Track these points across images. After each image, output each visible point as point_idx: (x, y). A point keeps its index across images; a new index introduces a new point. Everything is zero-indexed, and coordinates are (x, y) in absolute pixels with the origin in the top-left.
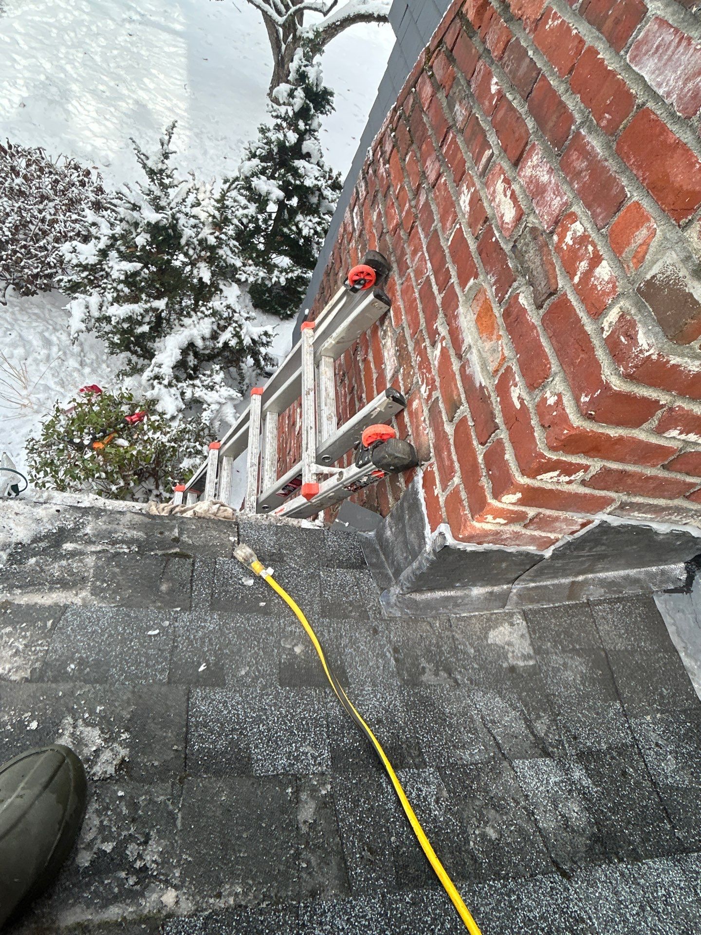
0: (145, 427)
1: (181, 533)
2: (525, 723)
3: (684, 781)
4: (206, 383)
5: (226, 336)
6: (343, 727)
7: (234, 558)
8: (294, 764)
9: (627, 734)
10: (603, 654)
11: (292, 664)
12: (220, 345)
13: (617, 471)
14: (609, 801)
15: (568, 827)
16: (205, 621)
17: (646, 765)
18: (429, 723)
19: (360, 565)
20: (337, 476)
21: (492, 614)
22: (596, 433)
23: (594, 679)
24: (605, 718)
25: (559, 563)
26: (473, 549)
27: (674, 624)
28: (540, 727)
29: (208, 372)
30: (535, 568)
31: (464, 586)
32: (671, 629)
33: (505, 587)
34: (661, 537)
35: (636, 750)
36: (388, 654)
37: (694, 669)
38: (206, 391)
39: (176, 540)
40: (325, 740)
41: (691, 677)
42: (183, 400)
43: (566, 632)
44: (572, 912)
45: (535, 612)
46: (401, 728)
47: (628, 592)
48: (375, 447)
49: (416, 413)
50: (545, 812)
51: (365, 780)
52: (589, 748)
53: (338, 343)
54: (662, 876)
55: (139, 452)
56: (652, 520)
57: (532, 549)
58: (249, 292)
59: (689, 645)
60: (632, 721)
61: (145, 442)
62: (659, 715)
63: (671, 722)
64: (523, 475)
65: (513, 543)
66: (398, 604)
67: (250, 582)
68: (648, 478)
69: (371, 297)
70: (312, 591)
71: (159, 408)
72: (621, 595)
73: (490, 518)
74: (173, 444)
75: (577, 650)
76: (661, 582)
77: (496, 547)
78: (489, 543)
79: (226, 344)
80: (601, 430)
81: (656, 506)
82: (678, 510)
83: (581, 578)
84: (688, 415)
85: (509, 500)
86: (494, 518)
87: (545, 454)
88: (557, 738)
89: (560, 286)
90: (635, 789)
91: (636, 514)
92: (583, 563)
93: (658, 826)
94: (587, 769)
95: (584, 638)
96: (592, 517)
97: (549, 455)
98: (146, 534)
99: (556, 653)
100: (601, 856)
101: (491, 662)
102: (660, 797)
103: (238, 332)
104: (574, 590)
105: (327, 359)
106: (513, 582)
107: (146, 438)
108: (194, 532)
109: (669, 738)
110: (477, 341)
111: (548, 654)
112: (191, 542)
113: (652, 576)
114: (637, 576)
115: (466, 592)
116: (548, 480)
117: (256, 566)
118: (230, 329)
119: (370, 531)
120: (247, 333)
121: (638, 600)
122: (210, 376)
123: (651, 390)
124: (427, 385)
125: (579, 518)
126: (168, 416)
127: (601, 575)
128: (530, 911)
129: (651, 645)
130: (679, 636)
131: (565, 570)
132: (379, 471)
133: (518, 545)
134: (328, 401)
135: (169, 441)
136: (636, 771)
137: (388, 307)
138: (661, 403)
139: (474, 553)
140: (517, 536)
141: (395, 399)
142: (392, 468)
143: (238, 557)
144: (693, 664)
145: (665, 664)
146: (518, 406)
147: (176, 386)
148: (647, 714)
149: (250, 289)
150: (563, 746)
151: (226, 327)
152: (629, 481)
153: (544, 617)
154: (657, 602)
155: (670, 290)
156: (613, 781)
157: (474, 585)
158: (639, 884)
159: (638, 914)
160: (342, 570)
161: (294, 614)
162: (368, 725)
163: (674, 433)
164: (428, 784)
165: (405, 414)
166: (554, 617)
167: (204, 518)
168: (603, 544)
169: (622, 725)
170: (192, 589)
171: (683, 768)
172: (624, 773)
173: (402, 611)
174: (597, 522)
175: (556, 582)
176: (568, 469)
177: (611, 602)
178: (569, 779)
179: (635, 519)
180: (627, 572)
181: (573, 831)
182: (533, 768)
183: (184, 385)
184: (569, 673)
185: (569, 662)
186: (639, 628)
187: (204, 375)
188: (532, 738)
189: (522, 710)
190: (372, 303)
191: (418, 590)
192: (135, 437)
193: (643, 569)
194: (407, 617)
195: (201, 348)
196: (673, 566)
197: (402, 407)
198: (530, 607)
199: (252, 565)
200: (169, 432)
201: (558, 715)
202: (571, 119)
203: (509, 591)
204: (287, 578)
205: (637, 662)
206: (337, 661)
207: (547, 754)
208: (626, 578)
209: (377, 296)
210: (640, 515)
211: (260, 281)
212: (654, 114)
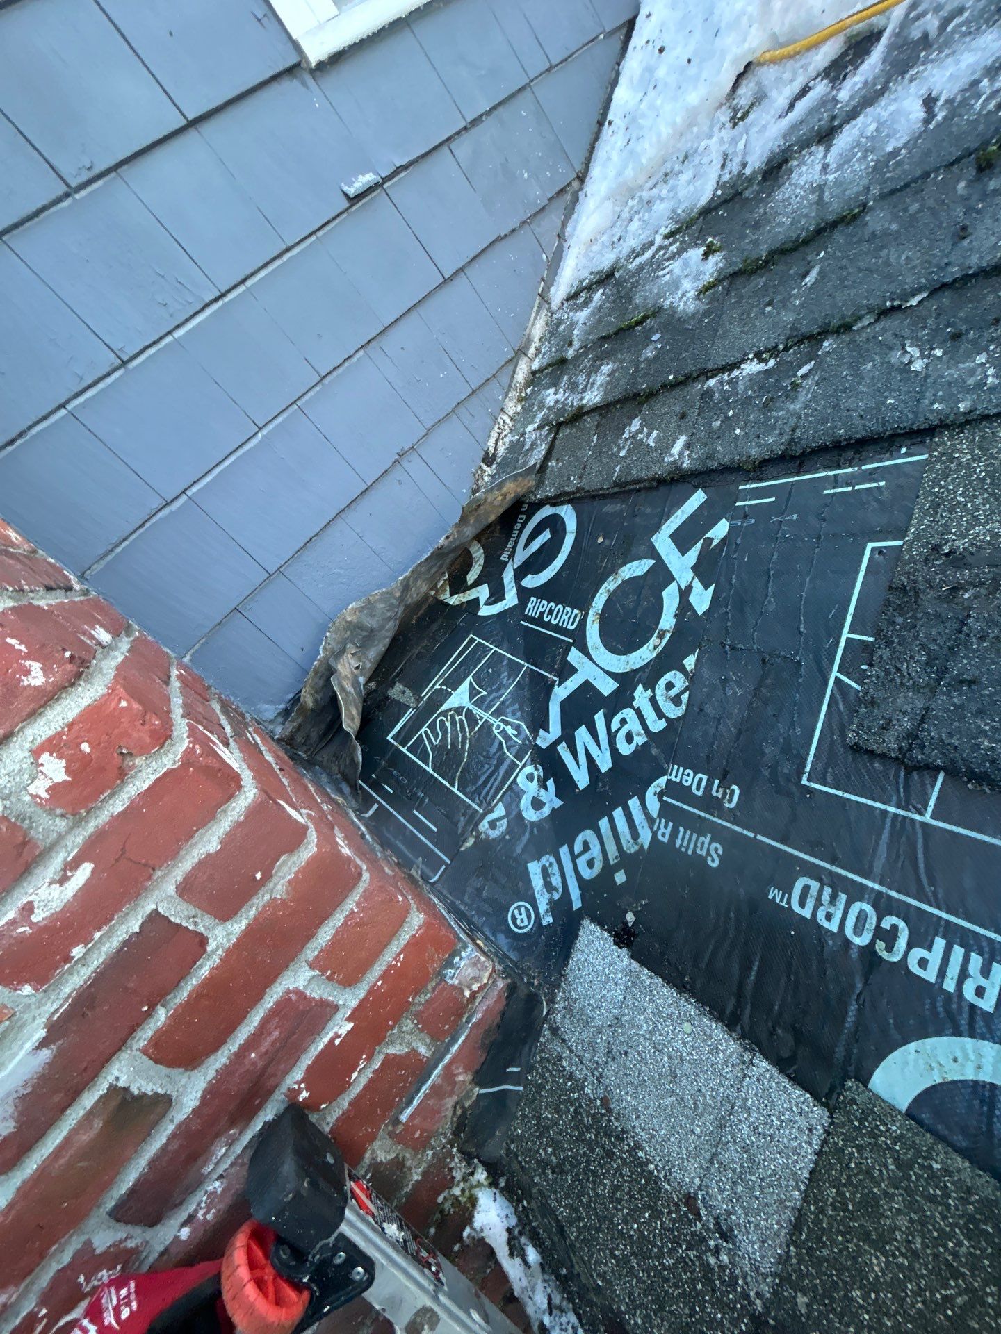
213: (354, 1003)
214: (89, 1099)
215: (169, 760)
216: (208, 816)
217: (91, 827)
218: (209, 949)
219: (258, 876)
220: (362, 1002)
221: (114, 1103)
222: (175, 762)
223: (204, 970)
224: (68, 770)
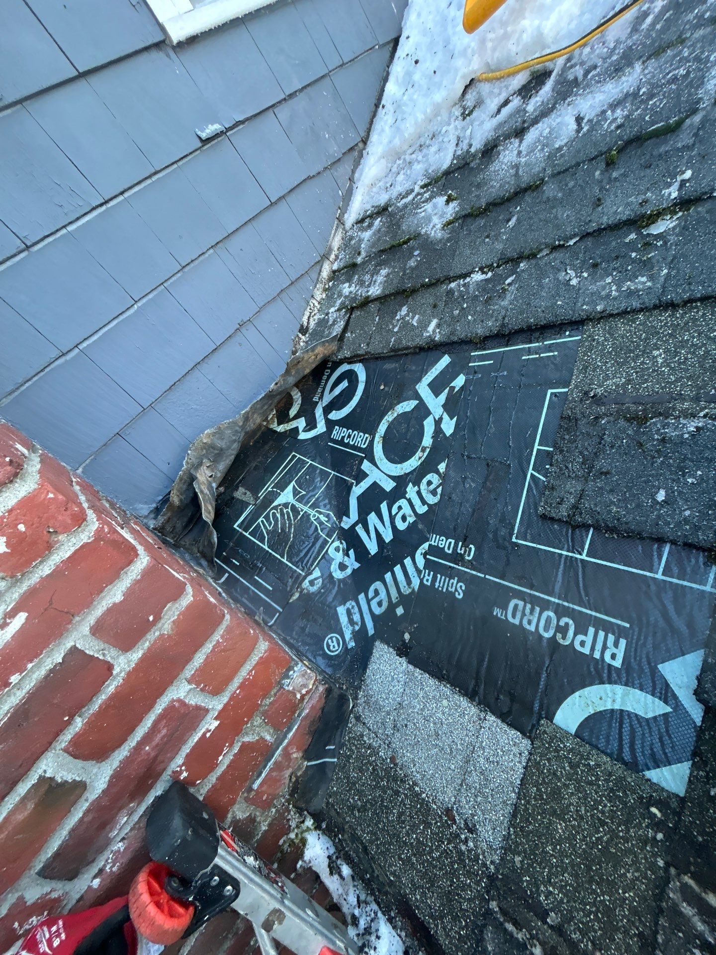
213: (220, 707)
214: (23, 788)
215: (85, 536)
216: (114, 576)
217: (25, 586)
218: (114, 672)
219: (151, 618)
220: (226, 706)
221: (43, 789)
222: (89, 538)
223: (111, 688)
224: (8, 544)
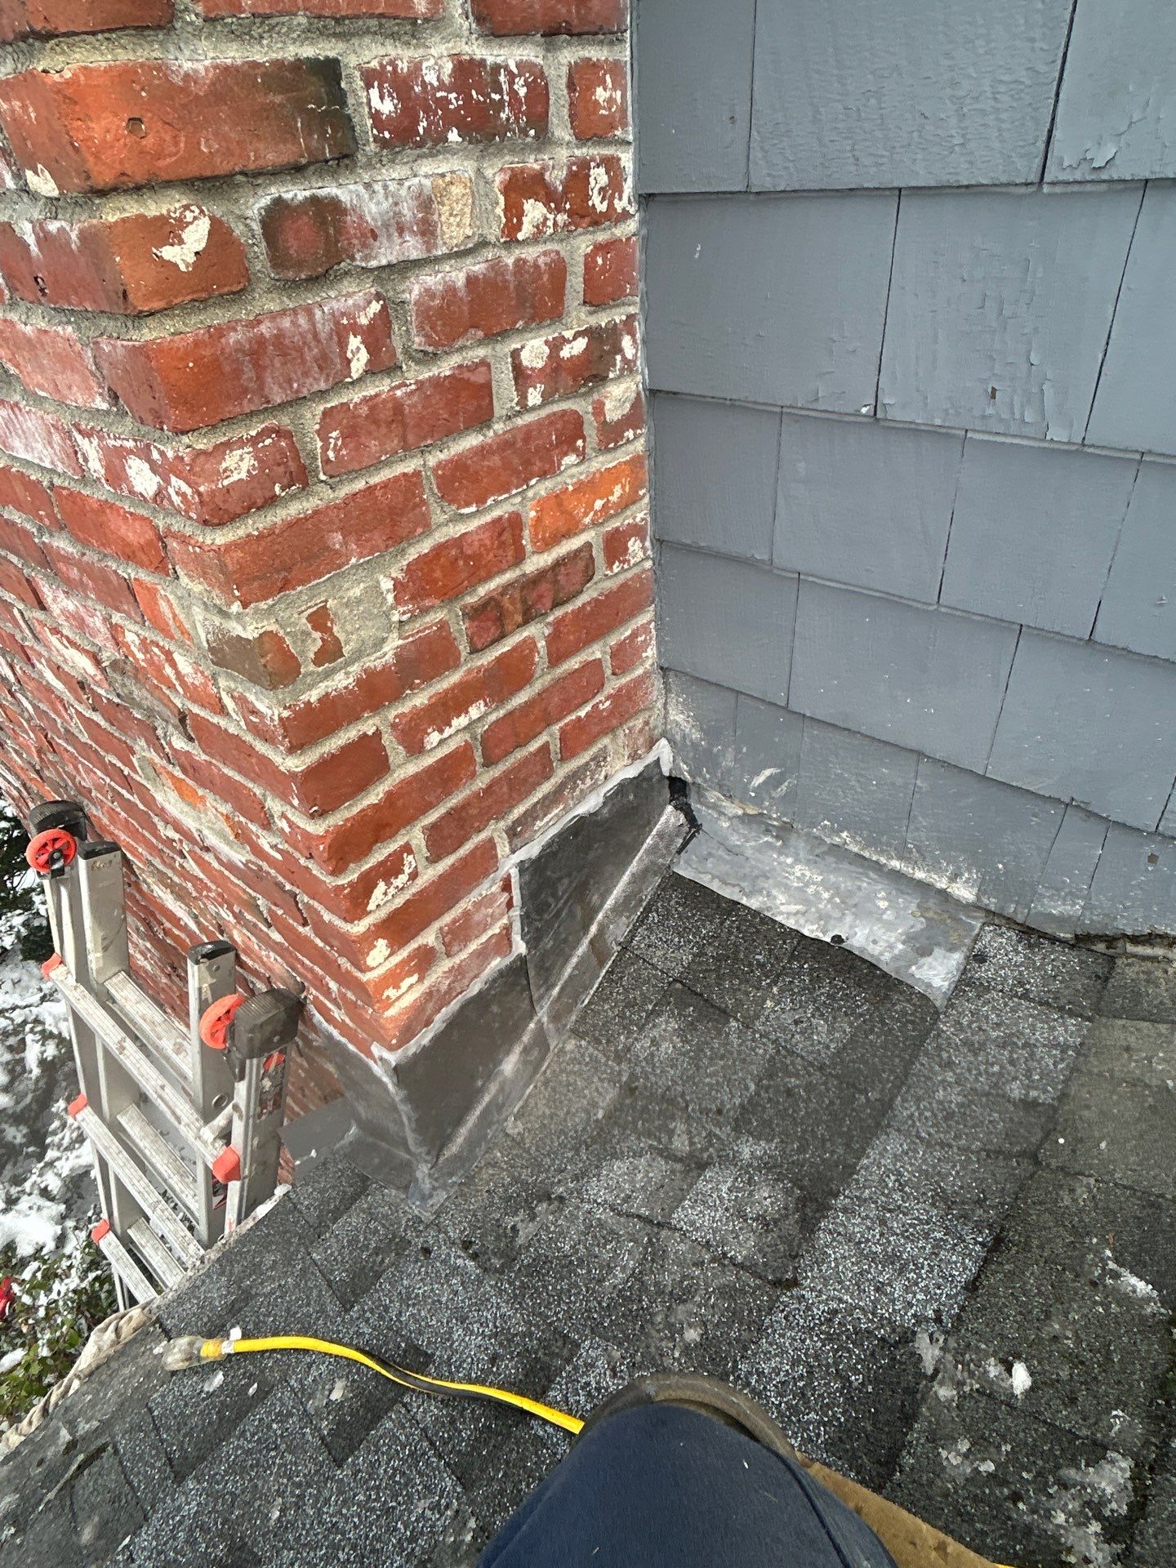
0: (26, 1299)
1: (72, 1426)
2: (661, 1156)
3: (845, 1032)
4: (66, 1142)
5: (33, 1054)
6: (453, 1422)
7: (174, 1373)
8: (413, 1549)
9: (764, 1044)
10: (678, 986)
11: (340, 1423)
12: (36, 1072)
13: (442, 818)
14: (793, 1143)
15: (768, 1225)
16: (179, 1508)
17: (802, 1057)
18: (554, 1289)
19: (362, 1186)
20: (236, 1117)
21: (545, 1072)
22: (353, 818)
23: (692, 1023)
24: (731, 1053)
25: (548, 943)
26: (430, 1036)
27: (713, 877)
28: (680, 1144)
29: (56, 1124)
30: (532, 973)
31: (489, 1076)
32: (715, 886)
33: (532, 1025)
34: (605, 811)
35: (783, 1052)
36: (459, 1262)
37: (765, 903)
38: (75, 1153)
39: (72, 1446)
40: (438, 1467)
41: (769, 914)
42: (52, 1199)
43: (630, 1005)
44: (819, 1319)
45: (582, 1019)
46: (524, 1335)
47: (648, 893)
48: (233, 1038)
49: (248, 947)
50: (737, 1237)
51: (514, 1455)
52: (742, 1106)
53: (105, 949)
54: (883, 1162)
55: (51, 1343)
56: (566, 810)
57: (496, 963)
58: (25, 959)
59: (742, 884)
60: (758, 1025)
61: (47, 1317)
62: (775, 990)
63: (791, 982)
64: (352, 922)
65: (466, 982)
66: (436, 1185)
67: (219, 1378)
68: (489, 790)
69: (82, 863)
70: (315, 1293)
71: (25, 1249)
72: (644, 904)
73: (391, 993)
74: (92, 1276)
75: (653, 1010)
76: (667, 847)
77: (454, 1005)
78: (439, 1011)
79: (42, 1062)
80: (355, 810)
81: (545, 798)
82: (574, 777)
83: (594, 929)
84: (417, 714)
85: (380, 957)
86: (397, 987)
87: (340, 882)
88: (704, 1134)
89: (180, 706)
90: (809, 1098)
91: (539, 823)
92: (571, 914)
93: (853, 1110)
94: (751, 1134)
95: (648, 989)
96: (502, 873)
97: (343, 881)
98: (16, 1490)
99: (636, 1039)
100: (817, 1215)
101: (584, 1129)
102: (837, 1077)
103: (43, 1032)
104: (598, 949)
105: (114, 980)
106: (532, 1012)
107: (42, 1313)
108: (93, 1404)
109: (801, 1001)
110: (200, 819)
111: (629, 1050)
112: (96, 1423)
113: (653, 849)
114: (642, 866)
115: (500, 1079)
116: (383, 900)
117: (210, 1349)
118: (29, 1038)
119: (349, 1131)
120: (57, 1020)
121: (663, 890)
122: (64, 1125)
123: (342, 734)
124: (222, 907)
125: (489, 887)
126: (51, 1245)
127: (610, 903)
128: (778, 1374)
129: (711, 923)
130: (726, 884)
131: (565, 941)
132: (270, 1057)
133: (476, 976)
134: (159, 1029)
135: (82, 1280)
136: (797, 1075)
137: (119, 852)
138: (370, 733)
139: (438, 1039)
140: (458, 972)
141: (210, 956)
142: (276, 1039)
143: (176, 1367)
144: (761, 898)
145: (738, 928)
146: (278, 856)
147: (23, 1192)
148: (764, 1002)
149: (23, 952)
150: (716, 1135)
151: (23, 1041)
152: (473, 811)
153: (596, 1013)
154: (681, 873)
155: (226, 643)
156: (782, 1115)
157: (500, 1062)
158: (865, 1200)
159: (882, 1235)
160: (341, 1222)
161: (306, 1351)
162: (483, 1383)
163: (434, 738)
164: (592, 1366)
165: (244, 957)
166: (604, 1001)
167: (98, 1368)
168: (560, 879)
169: (753, 1040)
170: (132, 1487)
171: (834, 1018)
172: (789, 1093)
173: (444, 1187)
174: (514, 872)
175: (574, 960)
176: (390, 869)
177: (641, 921)
178: (741, 1168)
179: (549, 828)
180: (628, 873)
181: (776, 1222)
182: (696, 1201)
183: (34, 1178)
184: (665, 1045)
185: (655, 1033)
186: (688, 918)
187: (54, 1133)
188: (678, 1166)
189: (651, 1146)
190: (91, 869)
191: (444, 1140)
192: (25, 1329)
193: (640, 854)
194: (456, 1188)
195: (12, 1103)
196: (663, 819)
197: (232, 955)
198: (574, 1018)
199: (203, 1354)
200: (70, 1267)
201: (687, 1106)
202: (27, 535)
203: (540, 1023)
204: (269, 1317)
205: (713, 957)
206: (399, 1347)
207: (702, 1166)
208: (635, 879)
209: (87, 856)
210: (546, 819)
211: (24, 932)
212: (64, 488)
